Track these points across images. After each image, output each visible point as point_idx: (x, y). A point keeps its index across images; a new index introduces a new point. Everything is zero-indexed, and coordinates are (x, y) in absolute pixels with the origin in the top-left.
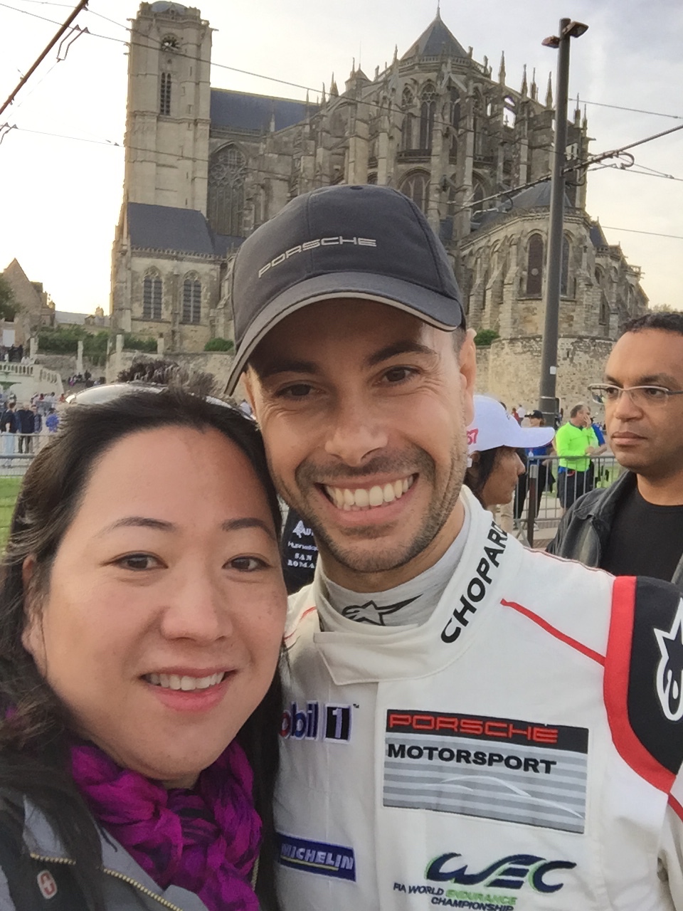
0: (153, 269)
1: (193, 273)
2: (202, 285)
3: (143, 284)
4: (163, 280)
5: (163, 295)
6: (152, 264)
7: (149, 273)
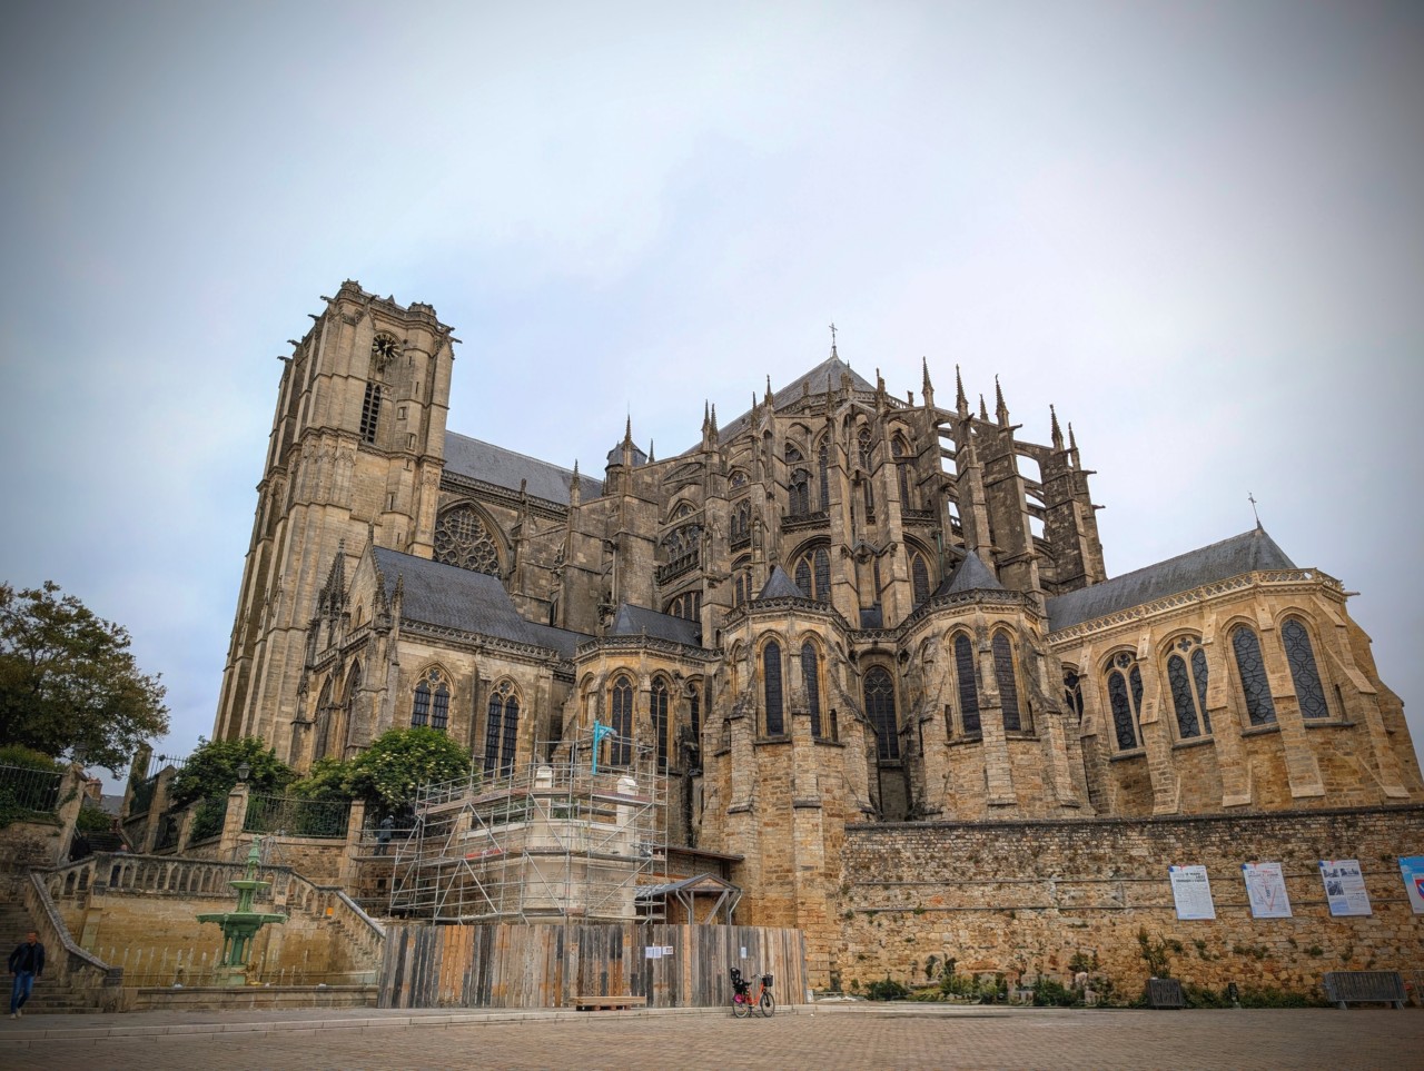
0: (436, 668)
1: (506, 683)
2: (521, 706)
3: (413, 697)
4: (452, 690)
5: (449, 722)
6: (435, 658)
7: (427, 677)
